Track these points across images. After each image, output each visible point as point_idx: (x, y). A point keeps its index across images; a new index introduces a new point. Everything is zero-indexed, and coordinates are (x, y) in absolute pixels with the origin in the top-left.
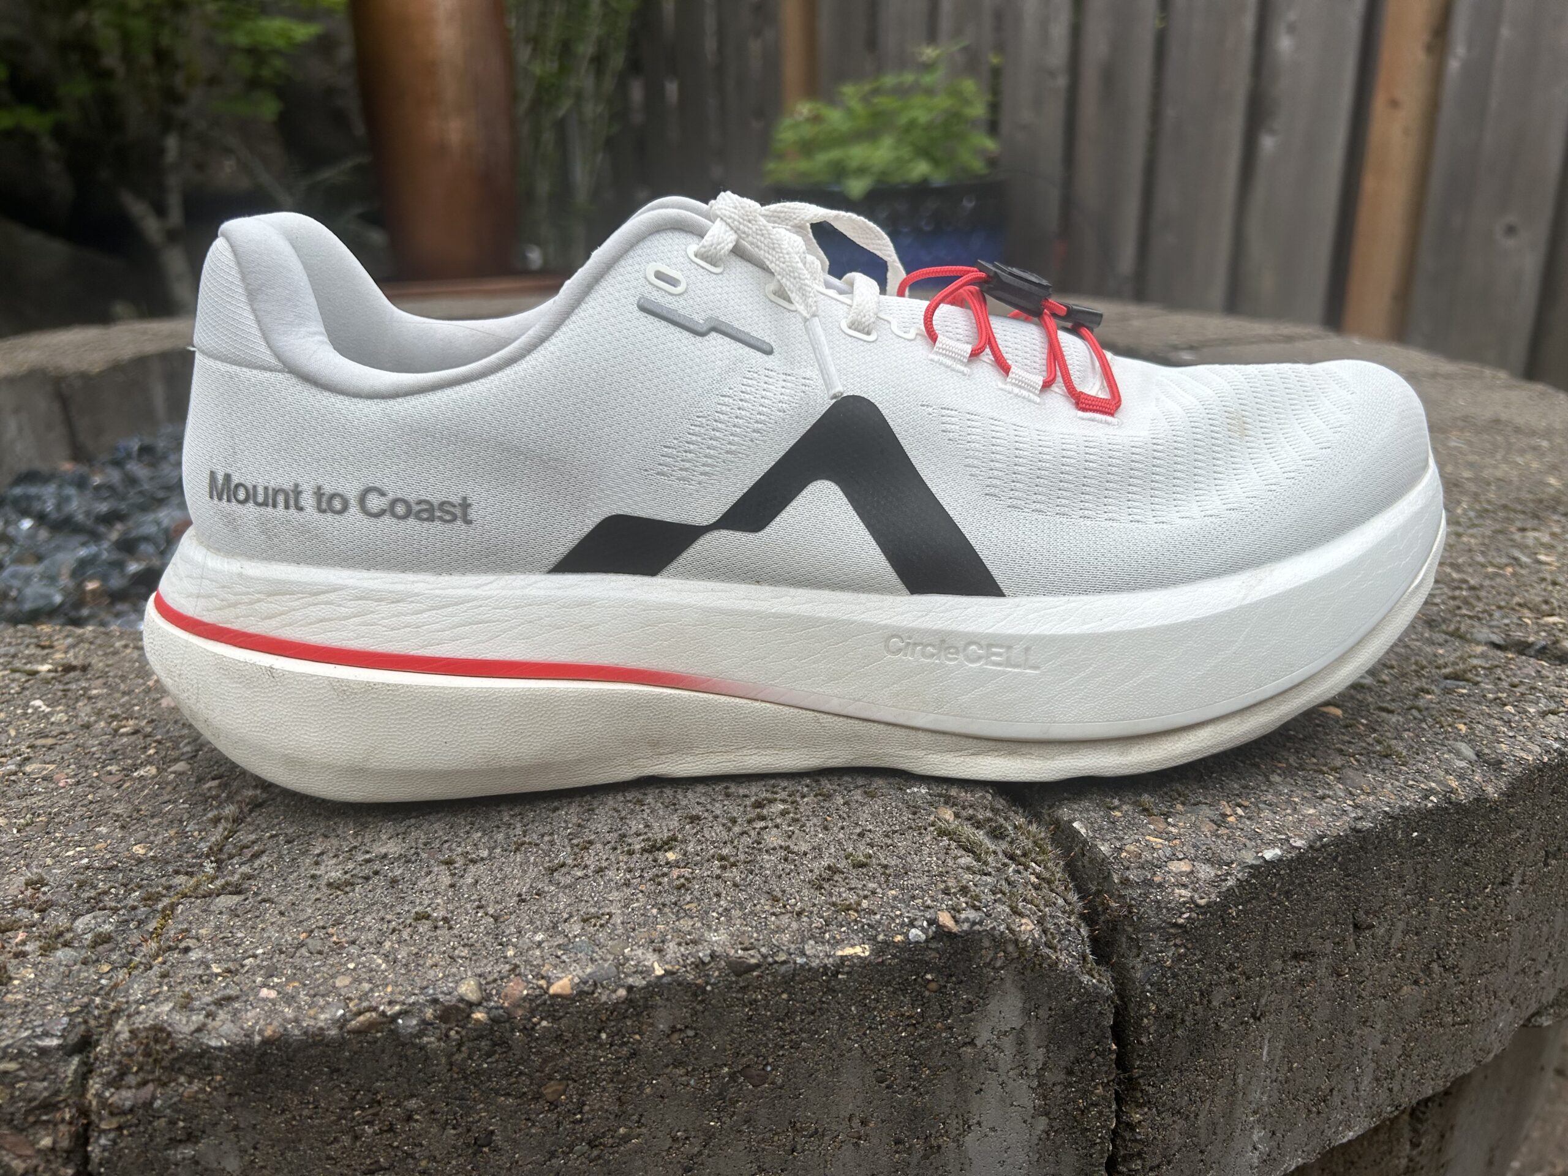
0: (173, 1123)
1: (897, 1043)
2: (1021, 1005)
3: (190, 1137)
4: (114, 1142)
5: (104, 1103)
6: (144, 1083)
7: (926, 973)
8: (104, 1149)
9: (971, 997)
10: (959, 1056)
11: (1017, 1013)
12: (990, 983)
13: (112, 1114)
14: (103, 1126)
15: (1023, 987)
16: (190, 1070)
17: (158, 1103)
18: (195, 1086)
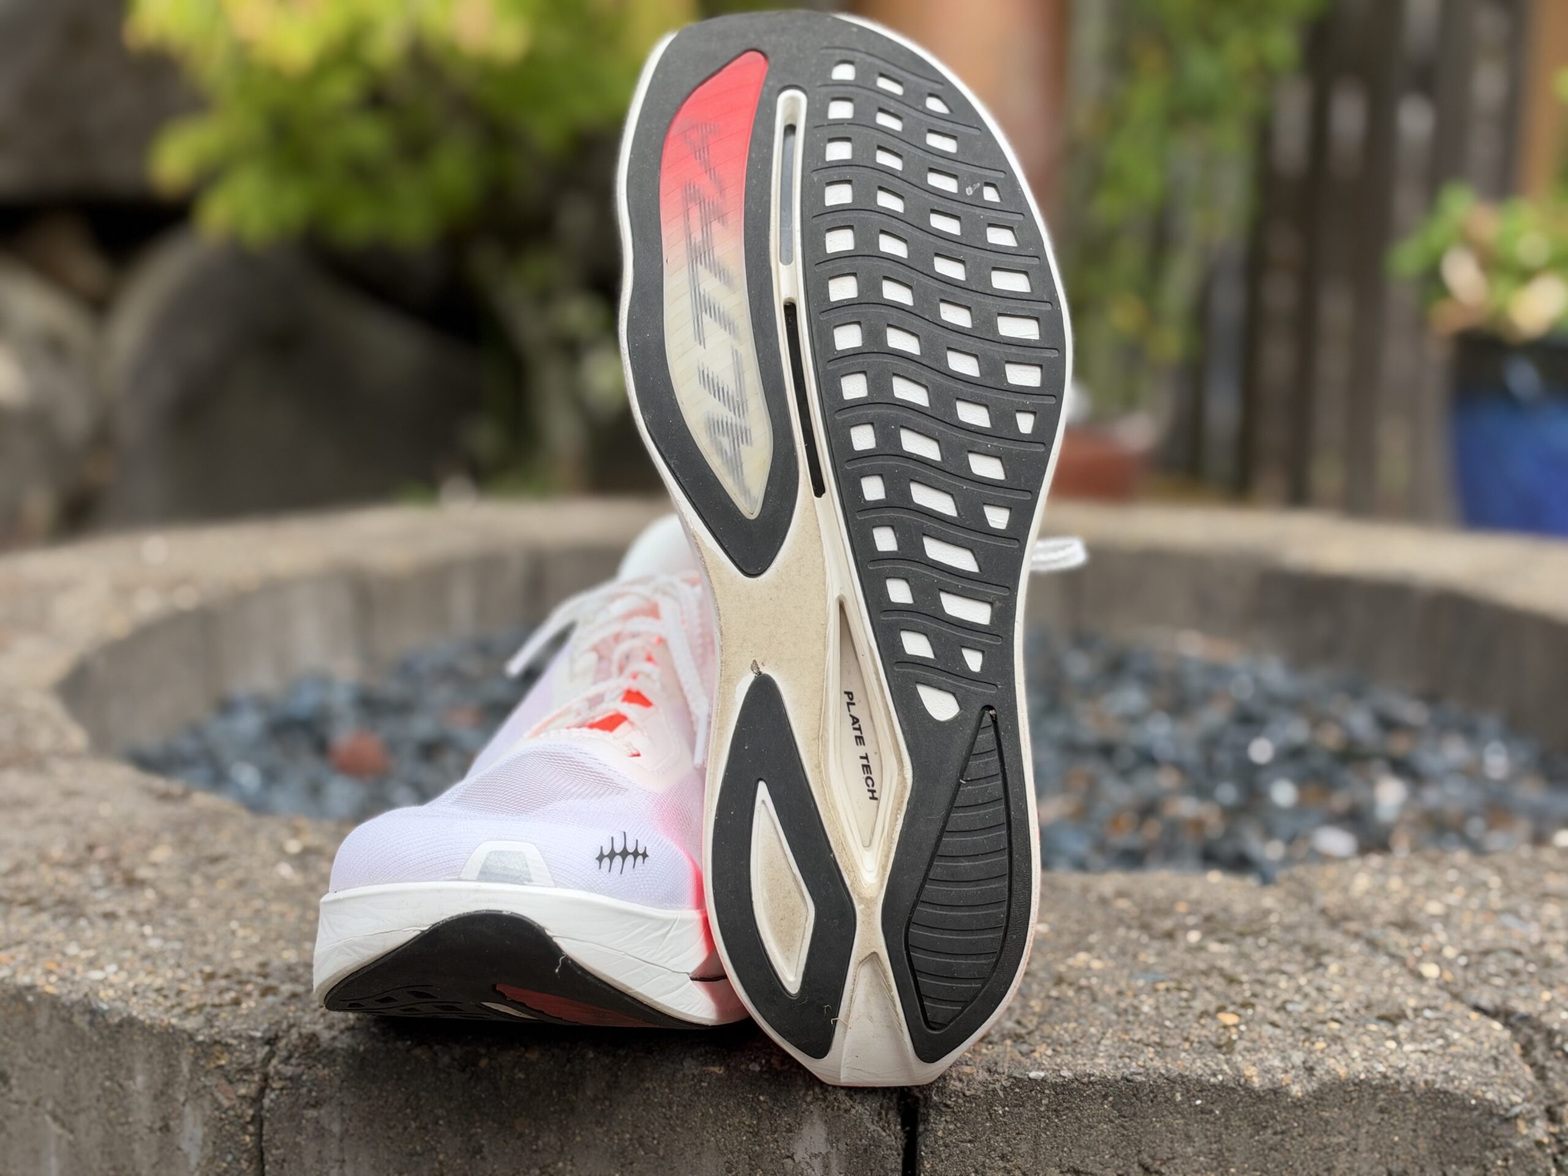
0: (310, 1091)
1: (741, 1143)
2: (825, 1135)
3: (316, 1105)
4: (278, 1097)
5: (278, 1073)
6: (299, 1065)
7: (760, 1095)
8: (272, 1101)
9: (790, 1121)
10: (783, 1164)
11: (823, 1141)
12: (803, 1112)
13: (280, 1079)
14: (275, 1085)
15: (826, 1121)
16: (324, 1061)
17: (304, 1077)
18: (326, 1071)
